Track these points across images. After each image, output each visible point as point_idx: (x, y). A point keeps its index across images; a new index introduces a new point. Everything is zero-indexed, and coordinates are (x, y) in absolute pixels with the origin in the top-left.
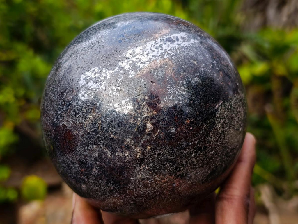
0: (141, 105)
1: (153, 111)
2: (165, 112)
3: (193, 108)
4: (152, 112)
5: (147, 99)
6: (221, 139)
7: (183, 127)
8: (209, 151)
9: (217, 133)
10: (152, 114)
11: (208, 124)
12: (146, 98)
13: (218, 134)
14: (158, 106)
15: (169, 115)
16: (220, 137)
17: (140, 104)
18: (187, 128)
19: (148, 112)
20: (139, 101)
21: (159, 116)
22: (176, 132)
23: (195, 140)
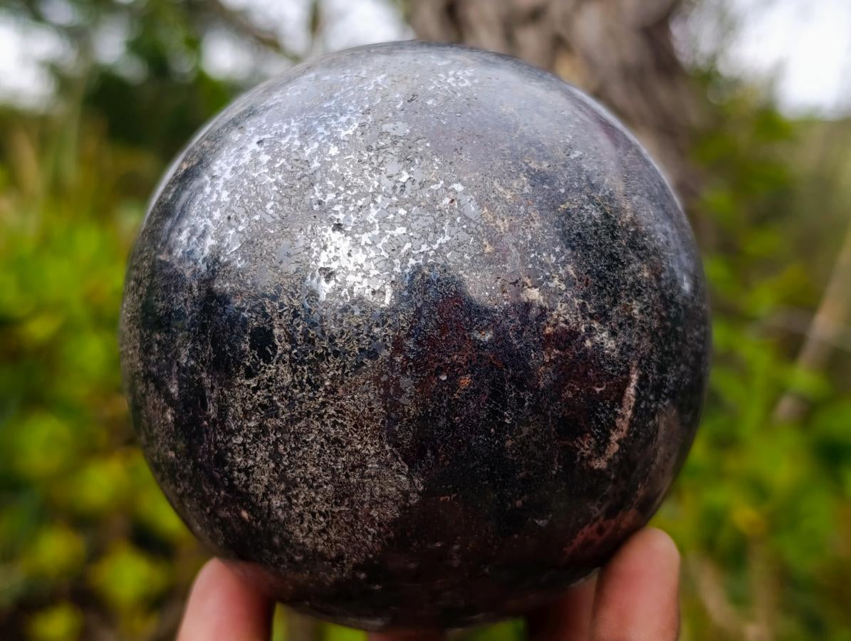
0: (584, 318)
1: (555, 331)
2: (531, 353)
3: (479, 421)
4: (554, 326)
5: (585, 342)
6: (335, 424)
7: (462, 360)
8: (343, 371)
9: (363, 426)
10: (552, 322)
11: (408, 421)
12: (588, 344)
13: (355, 426)
14: (555, 350)
15: (518, 355)
16: (343, 426)
17: (588, 319)
18: (453, 367)
19: (562, 319)
20: (594, 322)
21: (534, 333)
22: (469, 336)
23: (408, 359)
